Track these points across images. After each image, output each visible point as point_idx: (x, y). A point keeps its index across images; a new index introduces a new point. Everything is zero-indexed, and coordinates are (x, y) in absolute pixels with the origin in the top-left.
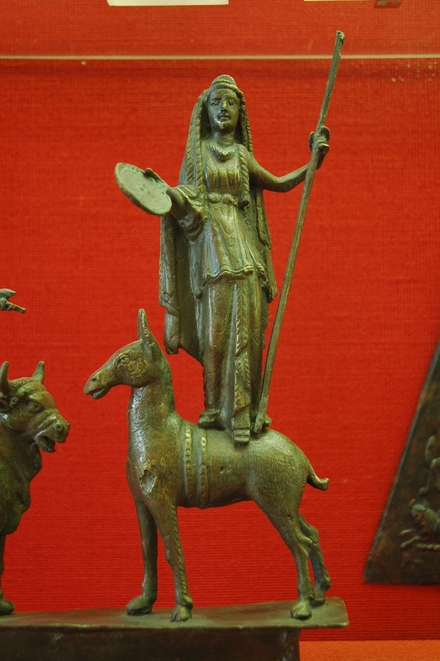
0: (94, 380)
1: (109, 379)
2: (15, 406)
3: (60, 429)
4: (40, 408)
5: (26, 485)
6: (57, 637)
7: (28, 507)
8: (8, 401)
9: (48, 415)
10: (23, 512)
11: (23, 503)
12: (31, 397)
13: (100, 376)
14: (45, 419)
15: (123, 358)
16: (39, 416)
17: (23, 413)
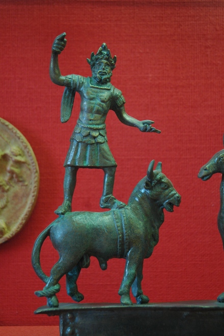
0: (206, 170)
1: (214, 169)
2: (155, 185)
3: (179, 199)
4: (168, 186)
5: (157, 231)
6: (185, 314)
7: (158, 242)
8: (151, 182)
9: (172, 191)
10: (155, 245)
11: (155, 240)
12: (163, 180)
13: (209, 167)
14: (170, 193)
15: (222, 157)
16: (167, 191)
17: (158, 189)
